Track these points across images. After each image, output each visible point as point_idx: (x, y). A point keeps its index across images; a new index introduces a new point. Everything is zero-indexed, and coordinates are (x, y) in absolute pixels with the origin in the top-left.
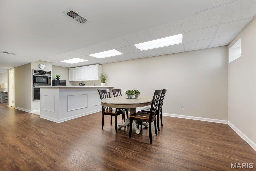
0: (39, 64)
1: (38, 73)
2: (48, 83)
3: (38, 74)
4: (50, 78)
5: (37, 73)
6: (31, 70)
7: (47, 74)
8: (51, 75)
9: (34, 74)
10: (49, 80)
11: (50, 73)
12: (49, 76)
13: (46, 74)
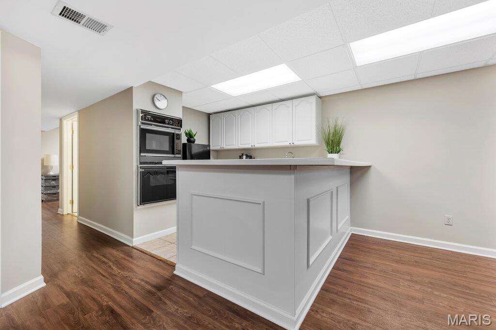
0: (153, 93)
1: (151, 121)
2: (173, 153)
3: (151, 125)
4: (179, 137)
5: (148, 120)
6: (132, 110)
7: (172, 125)
8: (180, 129)
9: (142, 123)
10: (176, 141)
11: (178, 123)
12: (177, 132)
13: (169, 124)
